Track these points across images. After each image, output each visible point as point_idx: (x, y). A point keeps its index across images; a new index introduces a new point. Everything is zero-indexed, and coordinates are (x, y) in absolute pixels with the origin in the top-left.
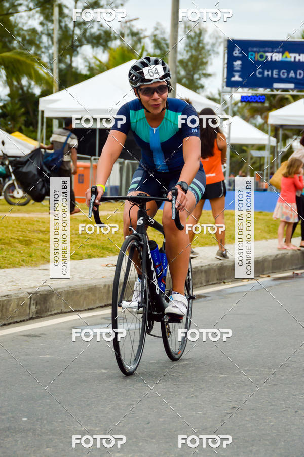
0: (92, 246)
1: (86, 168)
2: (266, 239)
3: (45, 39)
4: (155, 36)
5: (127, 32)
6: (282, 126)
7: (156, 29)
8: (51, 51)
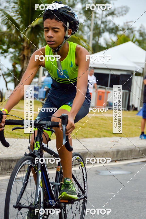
0: (106, 131)
1: (103, 93)
4: (140, 31)
5: (126, 28)
7: (141, 27)
8: (89, 34)
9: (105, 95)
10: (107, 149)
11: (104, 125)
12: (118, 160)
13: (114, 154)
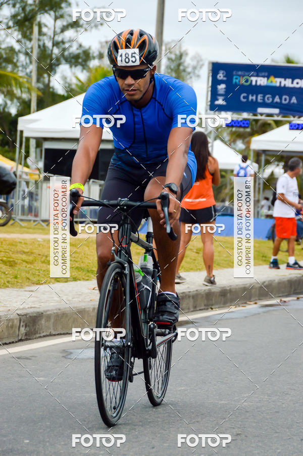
3: (22, 58)
6: (264, 151)
10: (82, 305)
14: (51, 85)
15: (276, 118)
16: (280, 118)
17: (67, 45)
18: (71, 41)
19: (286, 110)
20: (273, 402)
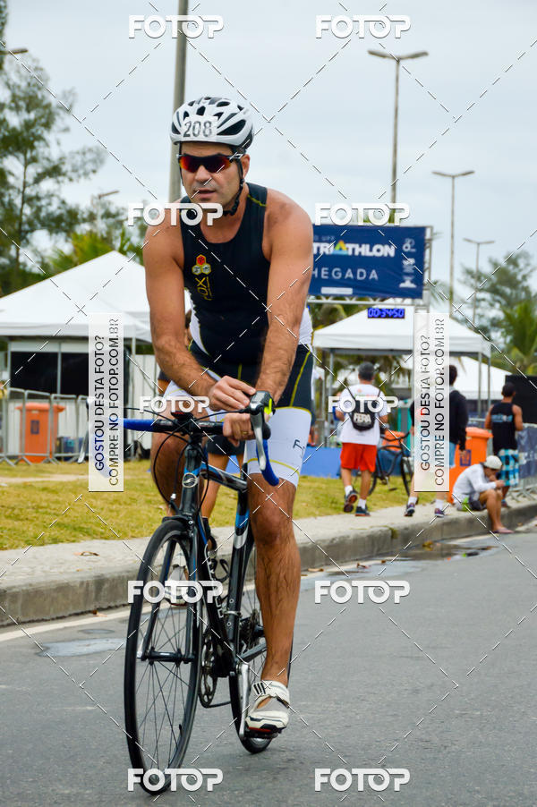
0: (59, 525)
1: (42, 411)
2: (315, 516)
5: (101, 212)
6: (333, 350)
9: (50, 416)
10: (64, 578)
11: (53, 506)
12: (101, 609)
13: (87, 592)
14: (21, 259)
15: (348, 301)
16: (354, 302)
17: (43, 202)
18: (50, 196)
19: (363, 289)
20: (343, 711)
